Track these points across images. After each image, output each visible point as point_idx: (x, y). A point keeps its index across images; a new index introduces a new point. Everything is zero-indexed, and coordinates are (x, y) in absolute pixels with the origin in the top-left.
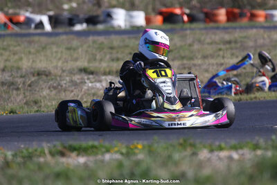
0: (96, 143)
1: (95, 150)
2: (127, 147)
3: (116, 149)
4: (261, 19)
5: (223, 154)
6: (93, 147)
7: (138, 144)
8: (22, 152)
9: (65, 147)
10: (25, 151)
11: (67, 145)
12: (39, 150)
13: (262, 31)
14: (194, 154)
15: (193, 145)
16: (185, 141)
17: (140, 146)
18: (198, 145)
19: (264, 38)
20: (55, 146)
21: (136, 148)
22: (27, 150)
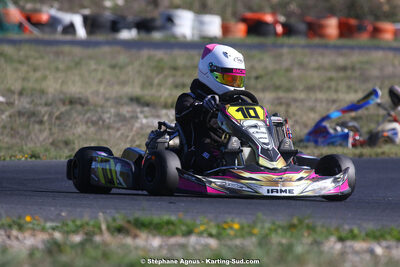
0: (173, 218)
1: (171, 227)
2: (218, 226)
3: (202, 228)
4: (388, 36)
5: (359, 245)
6: (169, 223)
7: (233, 221)
8: (67, 225)
9: (129, 222)
10: (70, 223)
11: (131, 218)
12: (92, 223)
13: (390, 55)
14: (317, 243)
15: (311, 229)
16: (301, 221)
17: (236, 226)
18: (319, 229)
19: (394, 66)
20: (114, 220)
21: (231, 228)
22: (74, 221)
